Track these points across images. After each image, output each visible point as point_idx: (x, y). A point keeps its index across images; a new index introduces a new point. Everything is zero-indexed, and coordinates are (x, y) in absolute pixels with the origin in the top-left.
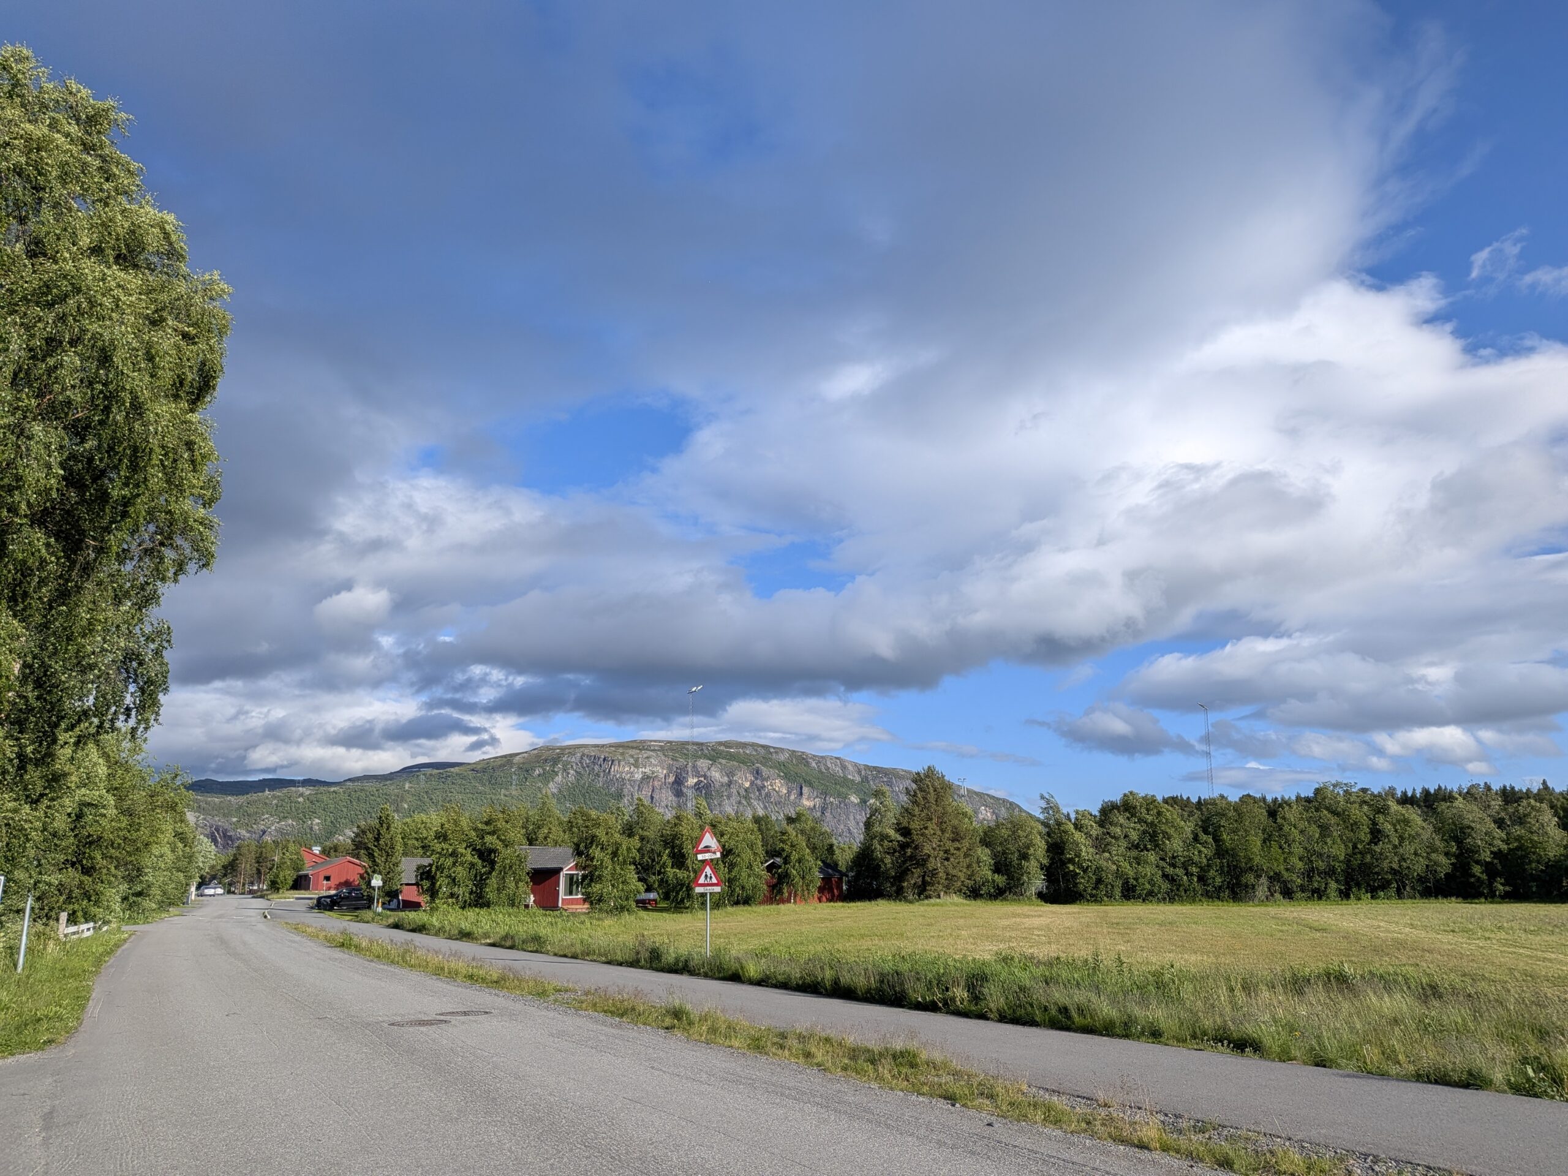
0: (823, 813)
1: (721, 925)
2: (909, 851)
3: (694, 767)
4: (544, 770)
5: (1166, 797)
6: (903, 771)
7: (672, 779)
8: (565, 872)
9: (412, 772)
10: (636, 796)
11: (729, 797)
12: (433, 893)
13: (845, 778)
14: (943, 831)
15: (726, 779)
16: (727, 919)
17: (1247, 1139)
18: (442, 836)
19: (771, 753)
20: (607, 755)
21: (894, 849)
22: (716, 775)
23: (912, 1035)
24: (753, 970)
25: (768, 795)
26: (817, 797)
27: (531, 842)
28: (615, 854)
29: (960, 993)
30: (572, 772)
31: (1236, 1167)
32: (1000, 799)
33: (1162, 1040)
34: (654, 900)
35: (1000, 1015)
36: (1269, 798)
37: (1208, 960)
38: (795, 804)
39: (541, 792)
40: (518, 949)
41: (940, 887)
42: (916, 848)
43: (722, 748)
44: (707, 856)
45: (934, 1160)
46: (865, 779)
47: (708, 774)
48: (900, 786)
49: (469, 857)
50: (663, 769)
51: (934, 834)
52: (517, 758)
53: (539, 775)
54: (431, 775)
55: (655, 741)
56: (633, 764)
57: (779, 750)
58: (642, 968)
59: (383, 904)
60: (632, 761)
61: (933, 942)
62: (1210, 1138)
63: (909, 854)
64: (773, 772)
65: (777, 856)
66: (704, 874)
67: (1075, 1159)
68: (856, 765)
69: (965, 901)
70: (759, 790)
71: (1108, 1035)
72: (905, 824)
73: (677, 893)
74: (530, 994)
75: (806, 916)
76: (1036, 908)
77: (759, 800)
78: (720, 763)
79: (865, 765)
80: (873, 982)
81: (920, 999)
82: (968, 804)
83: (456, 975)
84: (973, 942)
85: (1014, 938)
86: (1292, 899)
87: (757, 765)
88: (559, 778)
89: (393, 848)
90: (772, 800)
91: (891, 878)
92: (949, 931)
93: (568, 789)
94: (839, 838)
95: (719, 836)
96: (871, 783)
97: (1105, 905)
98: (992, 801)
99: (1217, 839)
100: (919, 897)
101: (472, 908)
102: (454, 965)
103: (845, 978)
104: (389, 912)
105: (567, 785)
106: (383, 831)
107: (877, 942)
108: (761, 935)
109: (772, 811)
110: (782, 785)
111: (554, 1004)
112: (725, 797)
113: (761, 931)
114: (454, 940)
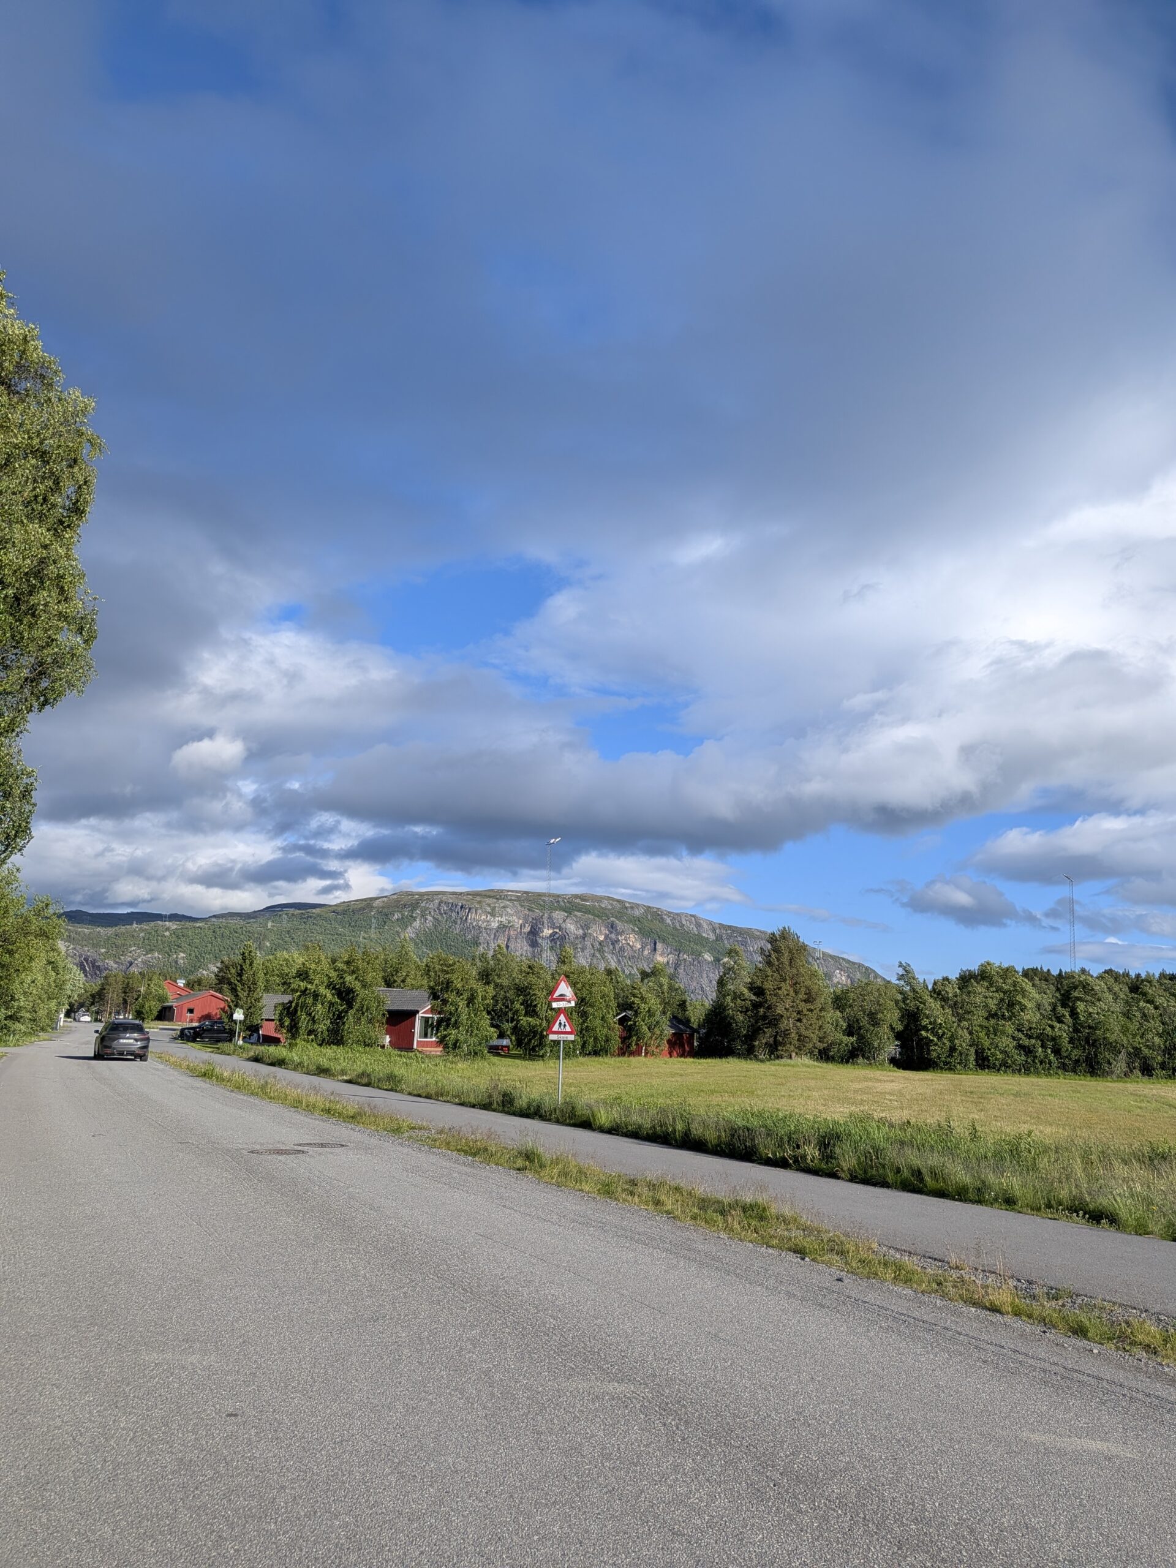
0: (676, 969)
1: (572, 1074)
2: (762, 1011)
3: (550, 918)
4: (403, 915)
5: (1026, 968)
6: (758, 931)
7: (527, 929)
8: (420, 1014)
9: (275, 911)
10: (492, 946)
11: (583, 950)
12: (294, 1030)
13: (699, 936)
14: (796, 992)
15: (581, 932)
16: (578, 1068)
17: (1102, 1308)
18: (303, 975)
19: (626, 908)
20: (464, 903)
21: (746, 1008)
22: (571, 927)
23: (762, 1188)
24: (603, 1117)
25: (622, 949)
26: (671, 953)
27: (389, 984)
28: (471, 1000)
29: (811, 1152)
30: (429, 918)
31: (1089, 1335)
32: (855, 963)
33: (1016, 1207)
34: (506, 1047)
35: (851, 1175)
36: (1133, 975)
37: (1063, 1133)
38: (649, 960)
39: (399, 937)
40: (374, 1087)
41: (792, 1048)
42: (769, 1008)
43: (578, 901)
44: (562, 1004)
45: (783, 1311)
46: (719, 938)
47: (564, 926)
48: (754, 946)
49: (329, 995)
50: (519, 918)
51: (788, 995)
52: (377, 902)
53: (398, 920)
54: (293, 915)
55: (512, 891)
56: (489, 913)
57: (636, 906)
58: (494, 1110)
59: (244, 1038)
60: (489, 909)
61: (783, 1101)
62: (1063, 1306)
63: (761, 1013)
64: (628, 927)
65: (630, 1010)
66: (558, 1022)
67: (925, 1317)
68: (711, 923)
69: (816, 1064)
70: (613, 944)
71: (960, 1200)
72: (758, 984)
73: (530, 1041)
74: (385, 1130)
75: (656, 1070)
76: (889, 1073)
77: (613, 953)
78: (576, 916)
79: (720, 924)
80: (724, 1136)
81: (770, 1155)
82: (822, 967)
83: (314, 1108)
84: (824, 1103)
85: (865, 1101)
86: (1152, 1076)
87: (612, 919)
88: (417, 924)
89: (256, 984)
90: (626, 954)
91: (743, 1036)
92: (800, 1091)
93: (425, 934)
94: (692, 995)
95: (573, 985)
96: (726, 942)
97: (959, 1074)
98: (847, 965)
99: (1074, 1014)
100: (770, 1057)
101: (330, 1045)
102: (312, 1099)
103: (697, 1130)
104: (250, 1046)
105: (425, 930)
106: (246, 967)
107: (727, 1098)
108: (612, 1085)
109: (625, 966)
110: (636, 940)
111: (409, 1141)
112: (579, 950)
113: (611, 1082)
114: (312, 1075)
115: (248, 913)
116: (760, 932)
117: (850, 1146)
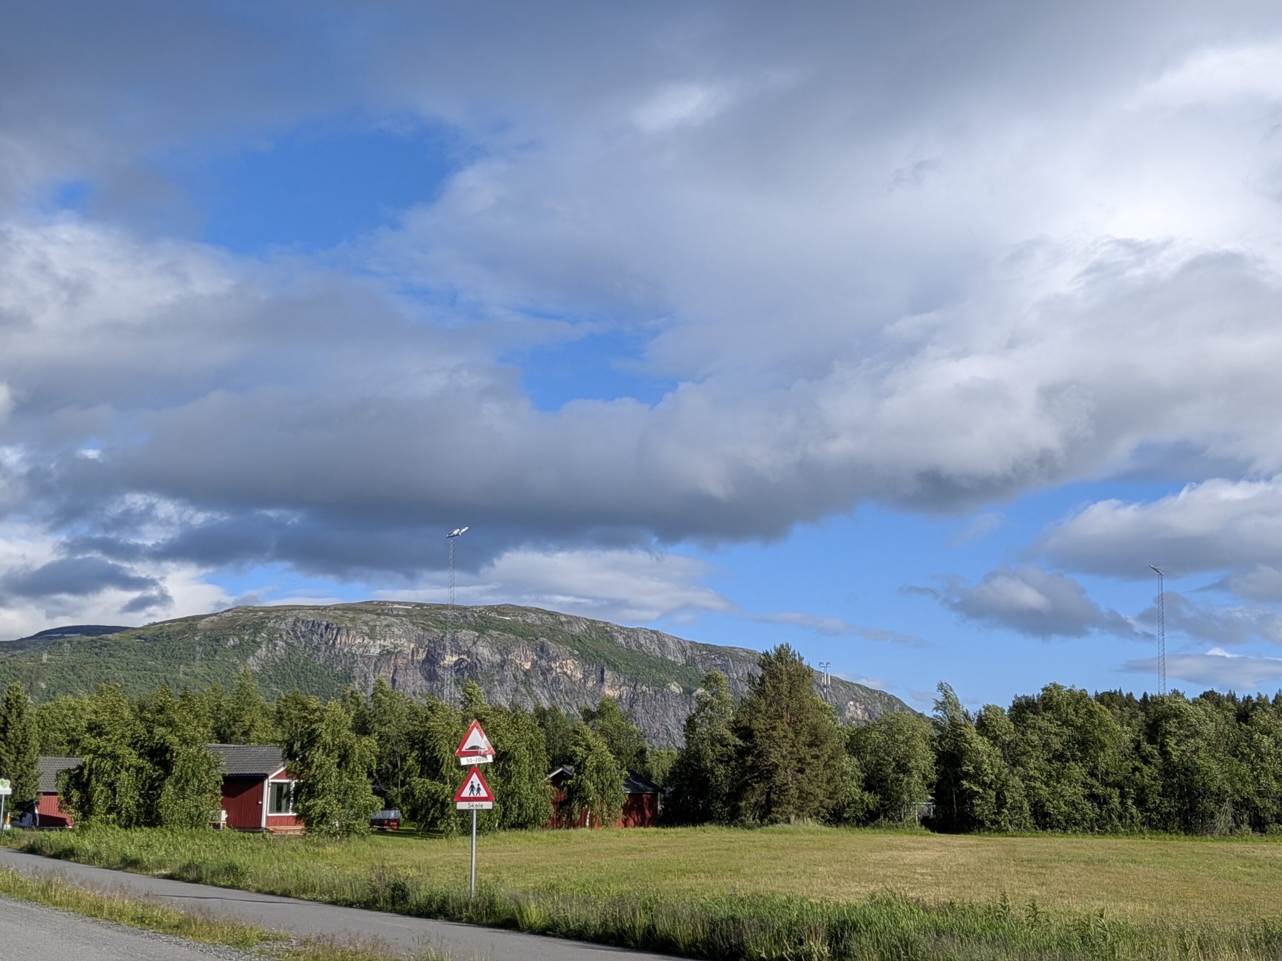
0: (631, 706)
1: (489, 855)
2: (749, 759)
3: (454, 639)
4: (241, 639)
5: (1100, 692)
6: (744, 650)
7: (422, 656)
8: (271, 779)
9: (52, 638)
10: (372, 680)
11: (501, 682)
12: (86, 808)
13: (663, 658)
14: (797, 733)
15: (498, 658)
16: (496, 847)
18: (95, 729)
19: (562, 623)
20: (331, 621)
21: (729, 756)
22: (484, 651)
24: (534, 913)
25: (556, 681)
26: (624, 684)
27: (223, 737)
28: (344, 758)
29: (819, 949)
30: (280, 643)
32: (875, 691)
34: (394, 820)
36: (1240, 697)
37: (1152, 910)
38: (593, 694)
39: (237, 671)
40: (206, 884)
41: (791, 808)
42: (760, 755)
43: (493, 615)
44: (474, 760)
46: (691, 662)
47: (473, 650)
48: (740, 672)
49: (133, 758)
50: (410, 641)
51: (785, 737)
52: (203, 622)
53: (234, 647)
54: (79, 643)
55: (399, 603)
56: (367, 634)
57: (573, 620)
58: (380, 910)
59: (12, 820)
60: (366, 629)
61: (780, 881)
63: (749, 763)
64: (564, 649)
65: (568, 764)
66: (469, 784)
68: (679, 641)
69: (824, 828)
70: (543, 674)
72: (745, 723)
73: (428, 811)
74: (225, 943)
75: (606, 845)
76: (920, 839)
77: (544, 687)
78: (490, 636)
79: (691, 642)
80: (701, 932)
81: (763, 955)
82: (831, 697)
83: (120, 916)
84: (834, 881)
85: (890, 877)
86: (1265, 832)
87: (542, 639)
88: (262, 652)
89: (27, 743)
90: (562, 687)
91: (724, 795)
92: (802, 866)
93: (276, 667)
94: (654, 740)
95: (490, 732)
96: (700, 666)
97: (1012, 836)
98: (864, 694)
99: (1164, 753)
100: (761, 821)
101: (140, 826)
102: (117, 904)
103: (663, 925)
104: (21, 831)
105: (274, 661)
106: (12, 719)
107: (703, 880)
108: (545, 868)
109: (561, 703)
110: (576, 667)
111: (259, 957)
112: (496, 683)
113: (544, 864)
114: (115, 869)
115: (11, 642)
116: (747, 652)
117: (871, 939)
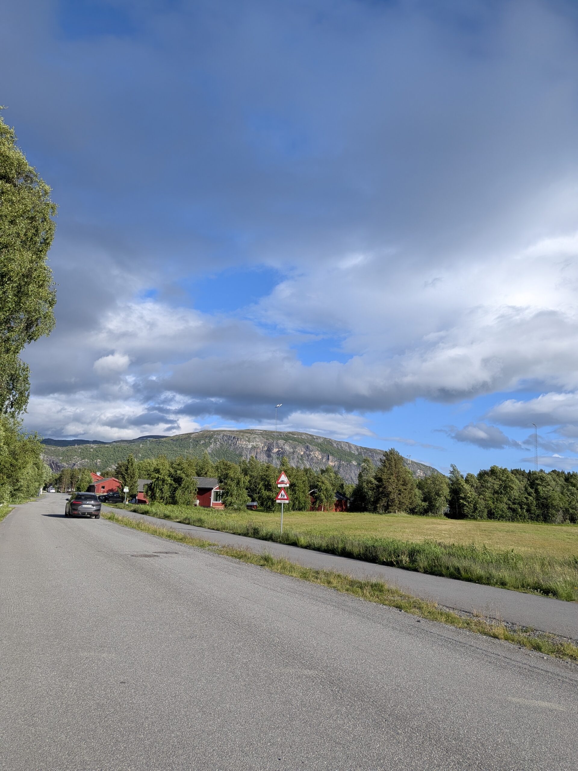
0: (339, 469)
1: (288, 519)
2: (381, 489)
3: (277, 443)
4: (205, 441)
5: (512, 469)
6: (379, 450)
7: (266, 449)
8: (214, 490)
9: (144, 439)
10: (249, 456)
11: (293, 459)
12: (153, 497)
13: (350, 452)
14: (398, 481)
16: (290, 517)
17: (549, 637)
18: (157, 471)
19: (314, 439)
20: (235, 436)
21: (373, 488)
22: (287, 448)
23: (381, 576)
24: (303, 541)
25: (312, 459)
26: (336, 461)
27: (199, 475)
28: (238, 483)
29: (405, 559)
30: (218, 443)
31: (542, 650)
32: (428, 467)
33: (506, 587)
34: (256, 506)
35: (424, 570)
36: (566, 473)
37: (531, 550)
38: (325, 464)
39: (203, 452)
40: (191, 525)
41: (396, 508)
42: (385, 488)
43: (290, 435)
44: (282, 486)
45: (390, 636)
46: (360, 454)
47: (283, 447)
48: (378, 458)
49: (169, 480)
50: (262, 443)
51: (394, 482)
52: (193, 435)
53: (203, 444)
54: (152, 441)
55: (258, 430)
56: (247, 441)
57: (319, 438)
58: (250, 537)
59: (129, 501)
60: (247, 439)
61: (391, 534)
62: (530, 635)
63: (381, 491)
64: (315, 448)
65: (316, 488)
66: (281, 494)
67: (461, 640)
68: (356, 446)
69: (408, 515)
70: (308, 456)
71: (479, 583)
72: (379, 476)
73: (267, 503)
74: (197, 546)
75: (329, 518)
76: (444, 521)
77: (308, 461)
78: (289, 442)
79: (360, 447)
80: (362, 550)
81: (385, 560)
82: (411, 468)
83: (162, 535)
84: (411, 535)
85: (432, 534)
86: (575, 523)
87: (307, 444)
88: (212, 446)
89: (134, 475)
90: (314, 461)
91: (372, 502)
92: (400, 529)
93: (216, 451)
94: (347, 481)
95: (289, 476)
96: (363, 455)
97: (479, 521)
98: (423, 467)
99: (537, 491)
100: (385, 512)
101: (170, 504)
102: (161, 530)
103: (349, 548)
104: (132, 504)
105: (216, 449)
106: (129, 466)
107: (364, 532)
108: (307, 525)
109: (314, 467)
110: (319, 454)
111: (208, 551)
112: (291, 459)
113: (307, 523)
114: (162, 519)
115: (130, 440)
116: (380, 451)
117: (424, 556)
